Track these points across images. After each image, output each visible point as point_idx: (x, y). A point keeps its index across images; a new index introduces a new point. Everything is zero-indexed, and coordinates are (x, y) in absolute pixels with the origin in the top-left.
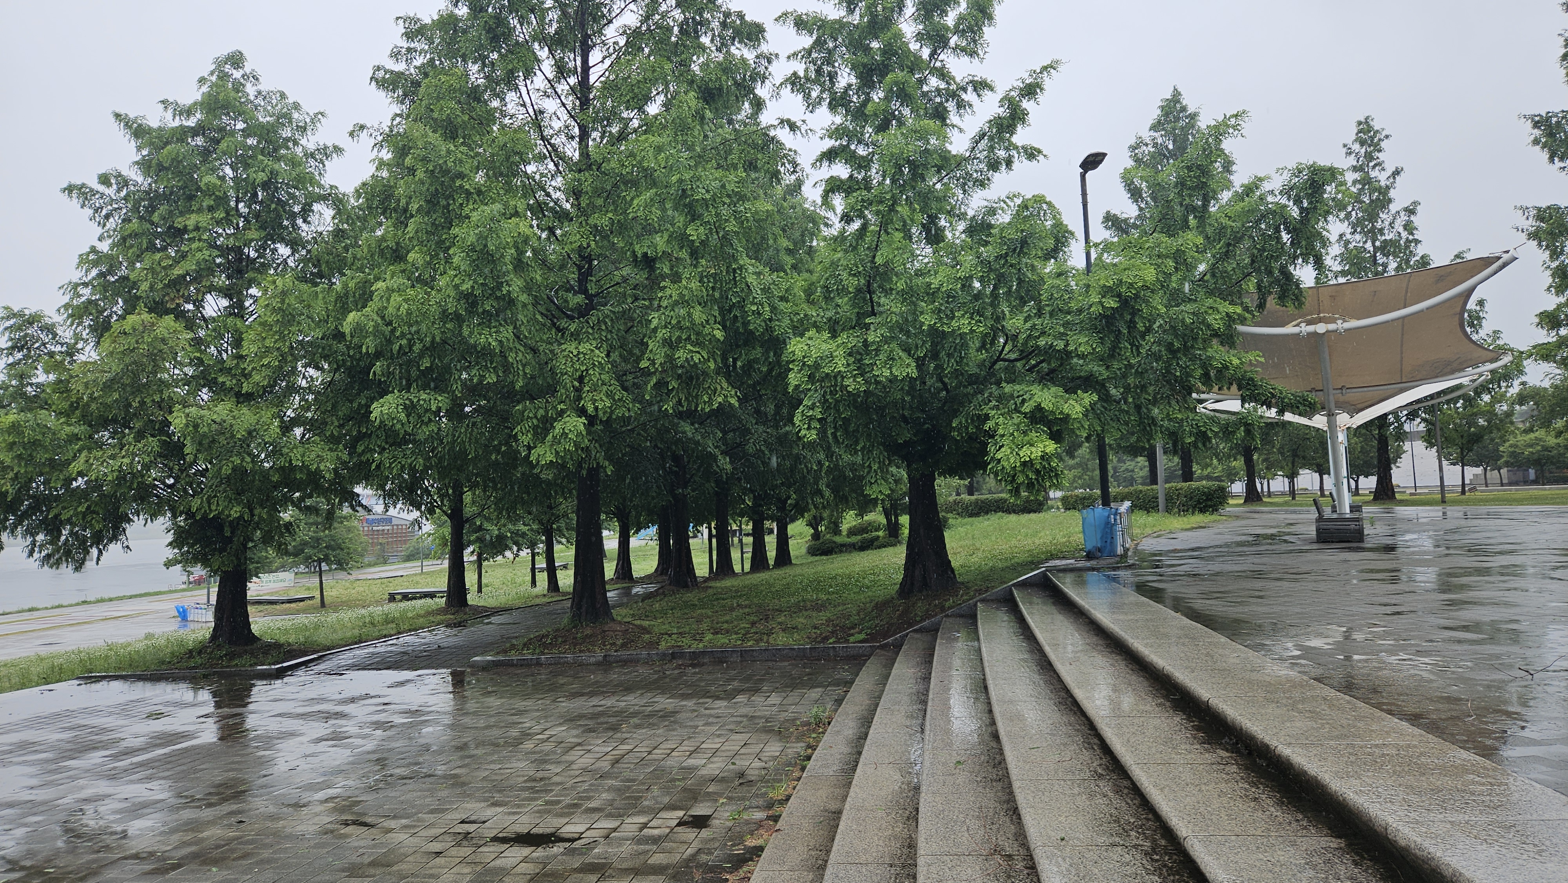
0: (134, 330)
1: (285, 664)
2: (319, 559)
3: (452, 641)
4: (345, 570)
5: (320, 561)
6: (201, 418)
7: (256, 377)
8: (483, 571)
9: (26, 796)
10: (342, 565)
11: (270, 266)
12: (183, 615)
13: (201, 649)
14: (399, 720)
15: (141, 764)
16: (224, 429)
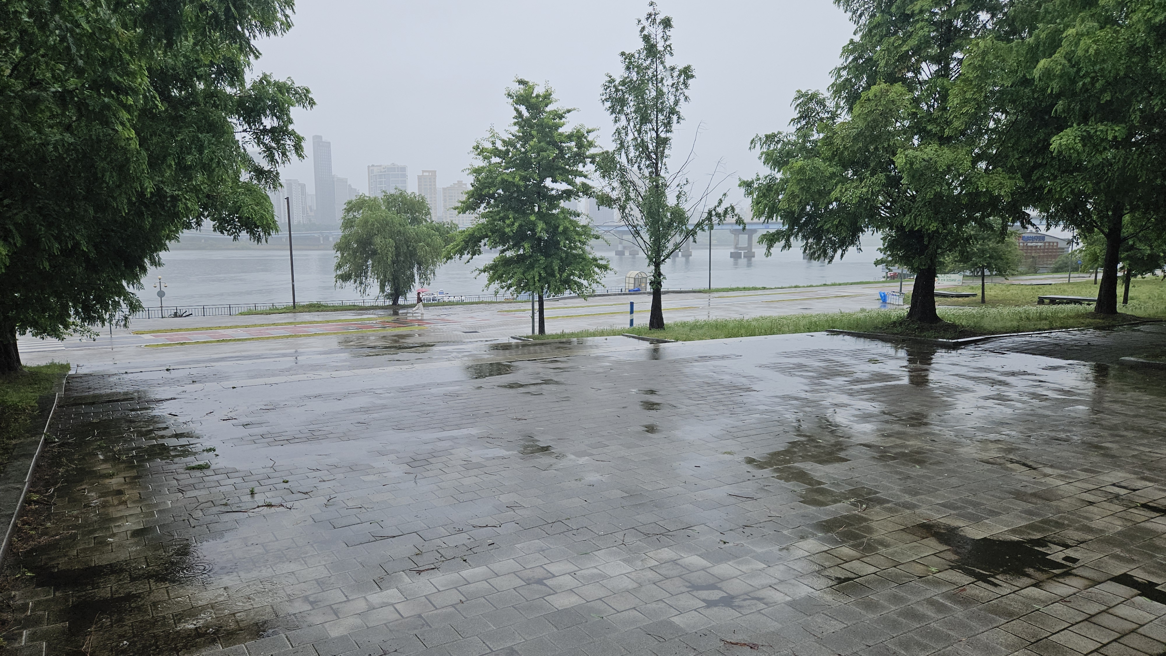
0: (876, 96)
1: (960, 340)
2: (983, 266)
3: (1100, 341)
4: (1003, 276)
5: (983, 267)
6: (916, 157)
7: (956, 124)
8: (1131, 285)
9: (803, 395)
10: (1001, 272)
11: (971, 32)
12: (884, 299)
13: (900, 322)
14: (1052, 395)
15: (866, 390)
16: (930, 165)
